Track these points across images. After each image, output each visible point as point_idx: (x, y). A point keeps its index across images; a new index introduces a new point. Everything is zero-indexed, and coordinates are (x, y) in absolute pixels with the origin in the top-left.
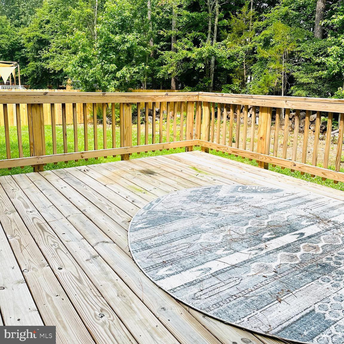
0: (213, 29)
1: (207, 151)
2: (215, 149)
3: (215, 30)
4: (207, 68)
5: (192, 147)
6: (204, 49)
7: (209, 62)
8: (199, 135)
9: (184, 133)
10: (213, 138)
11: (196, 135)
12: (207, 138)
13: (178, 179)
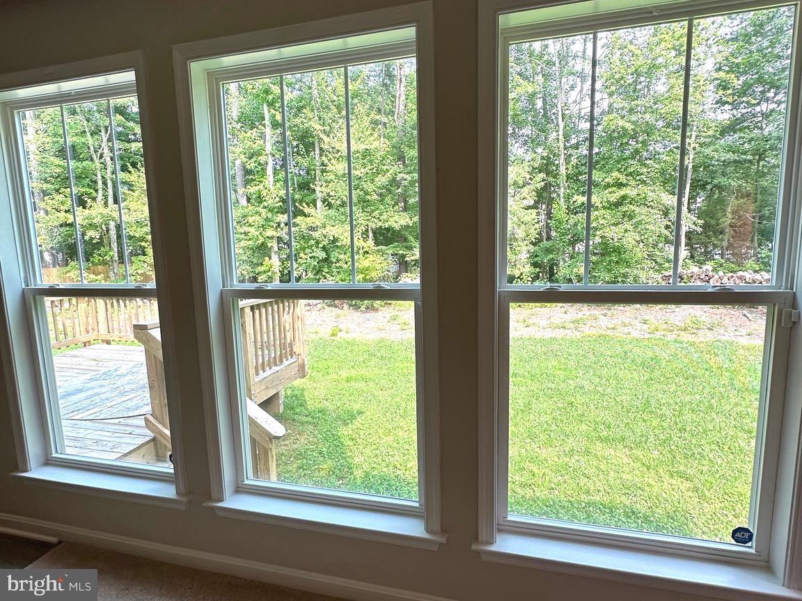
0: (105, 183)
1: (108, 342)
2: (117, 339)
3: (109, 185)
4: (105, 235)
5: (89, 341)
6: (93, 212)
7: (107, 228)
8: (96, 328)
9: (77, 327)
10: (113, 330)
11: (93, 329)
12: (107, 330)
13: (76, 371)
